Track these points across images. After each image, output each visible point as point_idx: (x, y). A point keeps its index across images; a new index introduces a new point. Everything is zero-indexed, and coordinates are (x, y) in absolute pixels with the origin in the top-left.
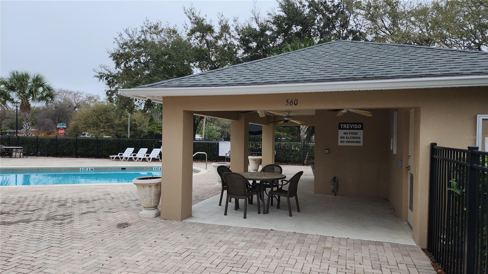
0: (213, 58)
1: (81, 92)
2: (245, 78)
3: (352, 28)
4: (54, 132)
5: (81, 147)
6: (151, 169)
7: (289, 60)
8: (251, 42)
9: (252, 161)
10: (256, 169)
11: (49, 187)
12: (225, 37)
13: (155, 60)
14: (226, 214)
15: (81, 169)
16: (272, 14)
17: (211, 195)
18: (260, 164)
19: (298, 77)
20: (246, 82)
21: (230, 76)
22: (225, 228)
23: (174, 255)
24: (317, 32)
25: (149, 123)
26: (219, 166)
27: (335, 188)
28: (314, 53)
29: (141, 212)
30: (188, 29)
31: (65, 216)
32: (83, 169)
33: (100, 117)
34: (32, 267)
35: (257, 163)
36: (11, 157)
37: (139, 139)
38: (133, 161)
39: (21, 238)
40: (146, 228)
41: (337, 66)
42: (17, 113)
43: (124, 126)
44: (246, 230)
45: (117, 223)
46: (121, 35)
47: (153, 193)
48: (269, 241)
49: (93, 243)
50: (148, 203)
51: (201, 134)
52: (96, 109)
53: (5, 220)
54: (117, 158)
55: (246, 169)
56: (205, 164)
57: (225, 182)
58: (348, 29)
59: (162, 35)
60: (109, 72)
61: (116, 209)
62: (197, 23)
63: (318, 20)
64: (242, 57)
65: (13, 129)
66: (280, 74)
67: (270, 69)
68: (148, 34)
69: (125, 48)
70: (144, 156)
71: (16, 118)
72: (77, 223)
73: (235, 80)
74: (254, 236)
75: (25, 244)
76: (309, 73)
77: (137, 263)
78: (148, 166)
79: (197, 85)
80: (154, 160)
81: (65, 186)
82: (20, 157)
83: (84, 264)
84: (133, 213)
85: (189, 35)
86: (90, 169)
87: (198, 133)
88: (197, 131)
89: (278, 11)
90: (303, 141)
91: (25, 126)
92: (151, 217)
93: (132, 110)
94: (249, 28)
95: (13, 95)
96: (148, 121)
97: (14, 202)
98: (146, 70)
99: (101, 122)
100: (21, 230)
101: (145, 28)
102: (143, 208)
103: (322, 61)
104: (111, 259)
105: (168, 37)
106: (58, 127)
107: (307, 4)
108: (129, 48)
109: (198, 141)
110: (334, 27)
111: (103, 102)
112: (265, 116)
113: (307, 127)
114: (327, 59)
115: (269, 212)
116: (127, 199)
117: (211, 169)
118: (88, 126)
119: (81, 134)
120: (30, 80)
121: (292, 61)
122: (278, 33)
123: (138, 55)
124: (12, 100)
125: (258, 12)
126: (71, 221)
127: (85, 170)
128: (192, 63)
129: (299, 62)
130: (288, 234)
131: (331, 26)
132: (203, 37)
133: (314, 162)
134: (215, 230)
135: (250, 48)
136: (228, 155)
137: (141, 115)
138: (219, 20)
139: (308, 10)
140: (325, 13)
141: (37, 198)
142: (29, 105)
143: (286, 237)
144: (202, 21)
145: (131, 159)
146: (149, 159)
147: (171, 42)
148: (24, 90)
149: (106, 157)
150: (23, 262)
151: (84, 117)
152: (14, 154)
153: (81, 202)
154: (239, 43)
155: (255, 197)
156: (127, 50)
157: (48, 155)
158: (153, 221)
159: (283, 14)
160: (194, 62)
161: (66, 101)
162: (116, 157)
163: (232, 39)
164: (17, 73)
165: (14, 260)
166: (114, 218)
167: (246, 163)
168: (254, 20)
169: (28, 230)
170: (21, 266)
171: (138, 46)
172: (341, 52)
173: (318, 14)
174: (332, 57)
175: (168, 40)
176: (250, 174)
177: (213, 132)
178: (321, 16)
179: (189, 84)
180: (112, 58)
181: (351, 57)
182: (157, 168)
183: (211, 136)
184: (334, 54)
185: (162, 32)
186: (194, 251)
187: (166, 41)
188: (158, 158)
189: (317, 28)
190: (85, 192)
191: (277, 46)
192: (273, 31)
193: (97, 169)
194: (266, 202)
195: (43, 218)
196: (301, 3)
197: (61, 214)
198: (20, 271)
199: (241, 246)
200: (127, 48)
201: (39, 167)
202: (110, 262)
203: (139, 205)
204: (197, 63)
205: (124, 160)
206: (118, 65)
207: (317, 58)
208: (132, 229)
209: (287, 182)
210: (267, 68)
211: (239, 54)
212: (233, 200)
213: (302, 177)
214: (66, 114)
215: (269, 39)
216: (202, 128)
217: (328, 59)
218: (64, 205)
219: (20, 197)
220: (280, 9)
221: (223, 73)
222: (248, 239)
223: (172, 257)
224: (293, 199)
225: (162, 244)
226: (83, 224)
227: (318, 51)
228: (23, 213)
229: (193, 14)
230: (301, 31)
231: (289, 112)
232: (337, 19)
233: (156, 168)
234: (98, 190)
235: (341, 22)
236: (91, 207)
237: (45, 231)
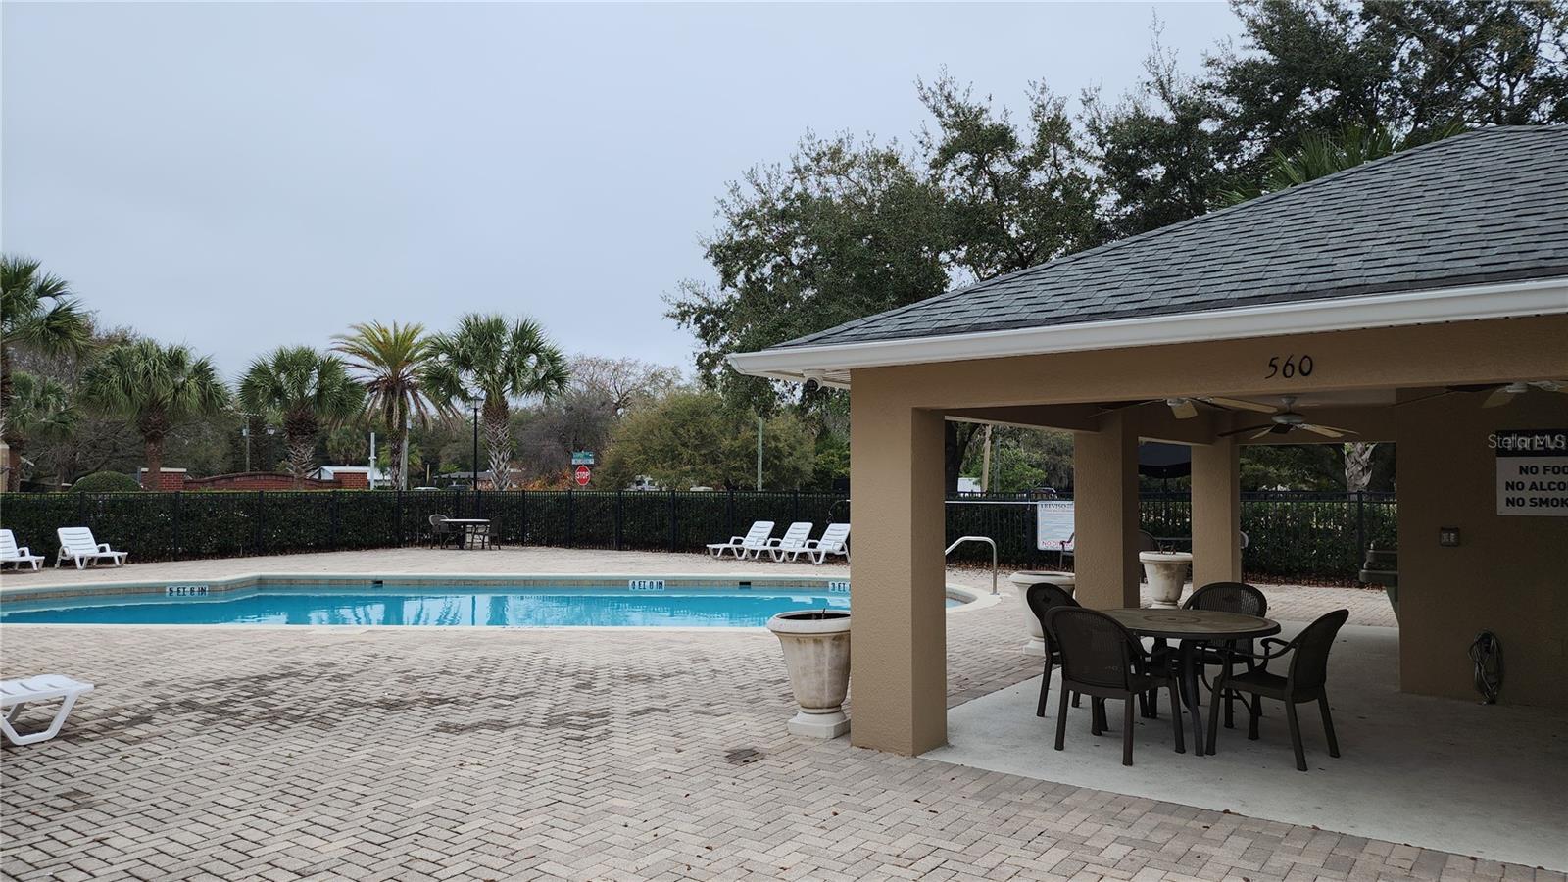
0: (1014, 231)
1: (632, 362)
2: (1115, 292)
3: (1552, 71)
4: (565, 478)
5: (631, 520)
6: (823, 585)
7: (1280, 219)
8: (1147, 164)
9: (1154, 568)
10: (1172, 596)
11: (553, 632)
12: (1055, 157)
13: (833, 254)
14: (1060, 745)
15: (631, 583)
16: (1223, 60)
17: (1011, 680)
18: (1186, 580)
19: (1310, 278)
20: (1119, 308)
21: (1062, 291)
22: (1055, 794)
23: (892, 863)
24: (1403, 101)
25: (816, 444)
26: (1033, 585)
27: (1487, 674)
28: (1380, 185)
29: (793, 720)
30: (934, 146)
31: (592, 717)
32: (637, 584)
33: (681, 431)
34: (512, 854)
35: (1174, 577)
36: (461, 548)
37: (787, 496)
38: (772, 561)
39: (484, 772)
40: (810, 771)
41: (1471, 228)
42: (476, 428)
43: (747, 455)
44: (1130, 805)
45: (725, 748)
46: (735, 190)
47: (827, 664)
48: (1215, 851)
49: (662, 802)
50: (814, 693)
51: (976, 476)
52: (670, 408)
53: (447, 720)
54: (728, 552)
55: (1132, 598)
56: (991, 575)
57: (1055, 639)
58: (1533, 76)
59: (853, 176)
60: (705, 299)
61: (724, 705)
62: (960, 126)
63: (1402, 60)
64: (1114, 217)
65: (467, 470)
66: (1245, 271)
67: (1204, 257)
68: (813, 178)
69: (747, 226)
70: (804, 546)
71: (473, 439)
72: (621, 740)
73: (1081, 304)
74: (1159, 827)
75: (496, 788)
76: (1356, 262)
77: (783, 874)
78: (815, 576)
79: (953, 330)
80: (832, 558)
81: (592, 632)
82: (483, 548)
83: (641, 861)
84: (773, 719)
85: (935, 164)
86: (655, 584)
87: (967, 473)
88: (963, 465)
89: (1245, 48)
90: (1355, 497)
91: (496, 461)
92: (823, 736)
93: (767, 409)
94: (1139, 118)
95: (468, 379)
96: (813, 438)
97: (468, 672)
98: (805, 287)
99: (684, 445)
100: (486, 749)
101: (803, 161)
102: (799, 706)
103: (1411, 213)
104: (710, 854)
105: (871, 180)
106: (574, 462)
107: (1358, 7)
108: (759, 224)
109: (965, 499)
110: (1472, 76)
111: (688, 387)
112: (1196, 414)
113: (1372, 447)
114: (1430, 204)
115: (1217, 750)
116: (755, 676)
117: (1012, 593)
118: (648, 460)
119: (632, 480)
120: (507, 338)
121: (1292, 223)
122: (1247, 122)
123: (786, 241)
124: (464, 395)
125: (1168, 61)
126: (608, 732)
127: (642, 586)
128: (946, 250)
129: (1316, 225)
130: (1291, 831)
131: (1460, 75)
132: (980, 166)
133: (1396, 578)
134: (1022, 794)
135: (1144, 184)
136: (1070, 547)
137: (794, 420)
138: (1034, 106)
139: (1363, 28)
140: (1434, 30)
141: (525, 661)
142: (505, 405)
143: (1283, 843)
144: (977, 117)
145: (765, 556)
146: (817, 556)
147: (878, 193)
148: (493, 366)
149: (698, 548)
150: (490, 838)
151: (639, 434)
152: (469, 538)
153: (631, 678)
154: (1101, 173)
155: (1164, 693)
156: (752, 233)
157: (549, 544)
158: (827, 750)
159: (1262, 55)
160: (953, 249)
161: (594, 388)
162: (725, 549)
163: (1079, 162)
164: (476, 319)
165: (471, 828)
166: (718, 732)
167: (1135, 575)
168: (1154, 91)
169: (501, 750)
170: (487, 848)
171: (783, 216)
172: (1492, 173)
173: (1401, 39)
174: (1454, 196)
175: (870, 188)
176: (1145, 614)
177: (1018, 469)
178: (1416, 43)
179: (927, 326)
180: (713, 259)
181: (1534, 187)
182: (842, 586)
183: (1013, 484)
184: (1461, 184)
185: (852, 167)
186: (956, 856)
187: (864, 192)
188: (842, 553)
189: (1399, 86)
190: (642, 649)
191: (1241, 169)
192: (1225, 119)
193: (674, 584)
194: (1204, 712)
195: (537, 720)
196: (1331, 8)
197: (581, 711)
198: (483, 862)
199: (1112, 856)
200: (752, 225)
201: (529, 575)
202: (708, 862)
203: (788, 697)
204: (960, 249)
205: (746, 559)
206: (728, 277)
207: (1391, 204)
208: (766, 768)
209: (1282, 647)
210: (1193, 253)
211: (1103, 209)
212: (1086, 699)
213: (1344, 630)
214: (594, 426)
215: (1211, 149)
216: (982, 456)
217: (1436, 203)
218: (588, 685)
219: (483, 658)
220: (1251, 41)
221: (1041, 282)
222: (1136, 833)
223: (887, 869)
224: (1309, 710)
225: (857, 825)
226: (636, 743)
227: (1396, 178)
228: (490, 703)
229: (948, 97)
230: (1335, 107)
231: (1292, 396)
232: (1484, 46)
233: (837, 585)
234: (678, 647)
235: (1501, 55)
236: (659, 697)
237: (542, 755)
